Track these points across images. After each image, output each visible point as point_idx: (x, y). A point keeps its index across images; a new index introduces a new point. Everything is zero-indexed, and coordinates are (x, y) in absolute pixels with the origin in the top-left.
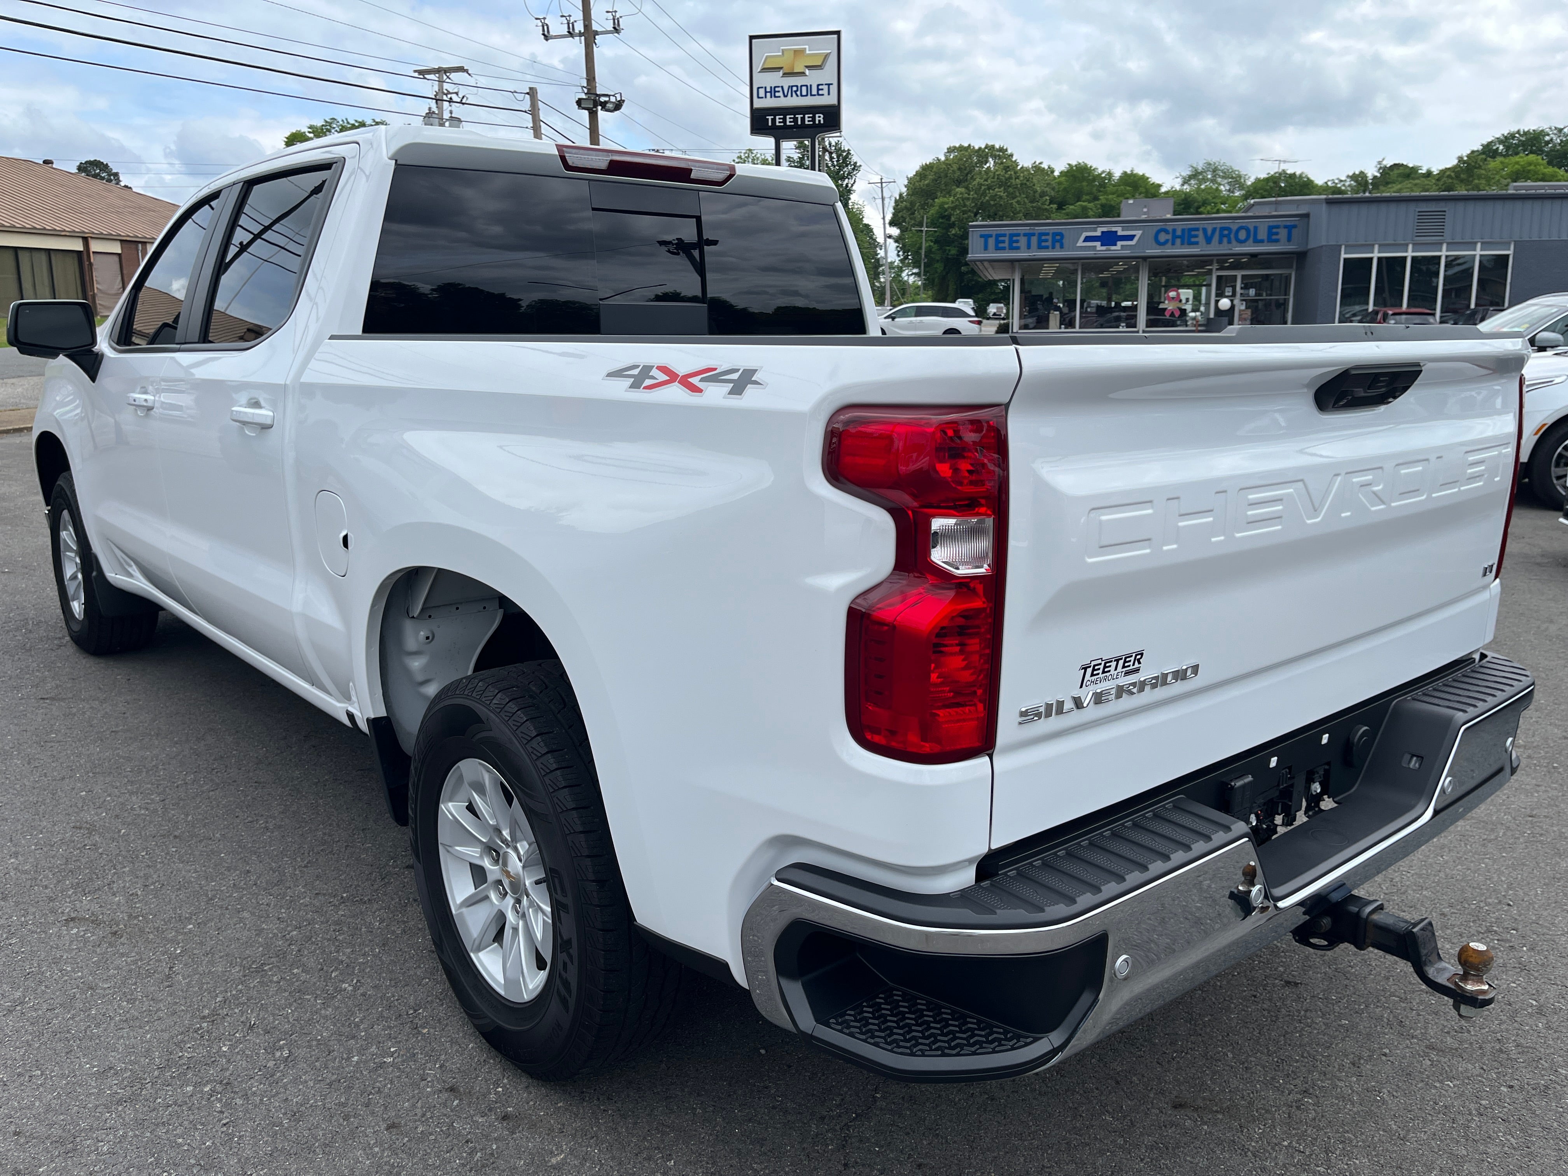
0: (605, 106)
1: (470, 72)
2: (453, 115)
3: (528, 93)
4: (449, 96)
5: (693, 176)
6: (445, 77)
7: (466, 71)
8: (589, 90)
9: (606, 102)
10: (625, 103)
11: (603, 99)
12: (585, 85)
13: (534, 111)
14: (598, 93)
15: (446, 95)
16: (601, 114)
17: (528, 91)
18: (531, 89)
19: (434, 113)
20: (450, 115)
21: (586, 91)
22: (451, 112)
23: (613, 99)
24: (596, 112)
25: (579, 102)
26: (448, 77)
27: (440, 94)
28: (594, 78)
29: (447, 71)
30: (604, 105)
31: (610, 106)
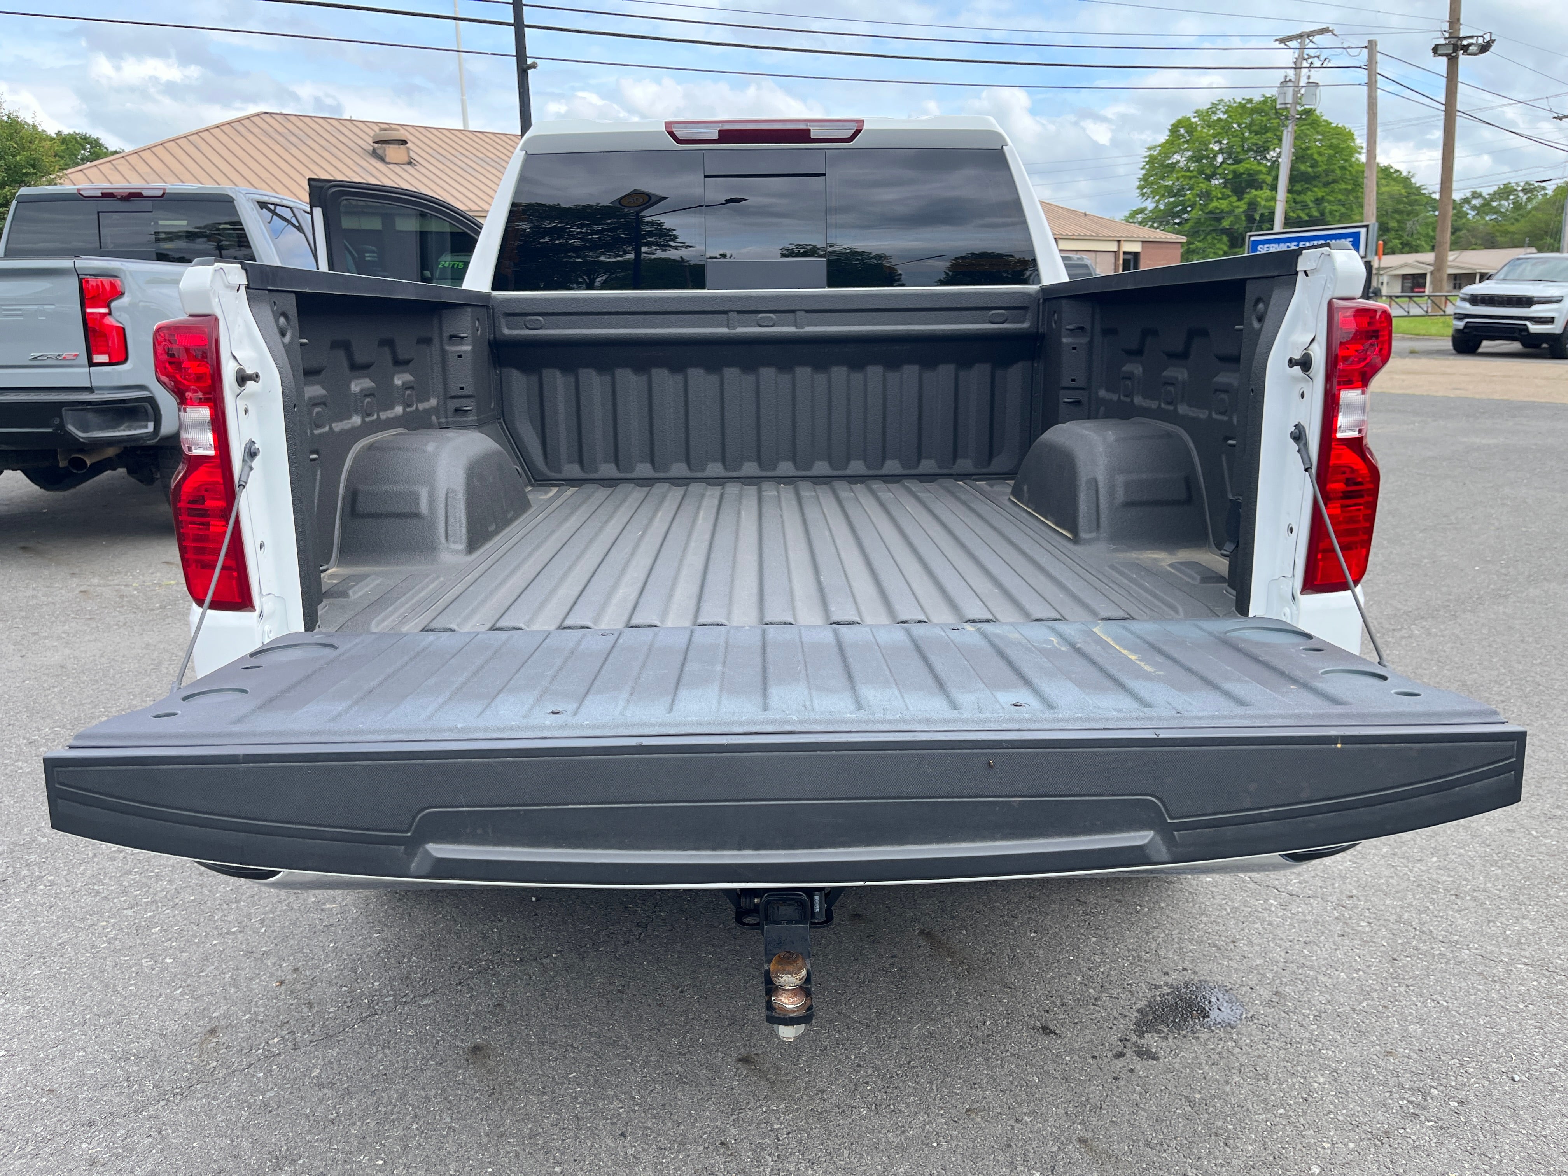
0: (1468, 49)
1: (1335, 32)
2: (1311, 81)
3: (1366, 47)
4: (1310, 61)
5: (813, 136)
6: (1307, 41)
7: (1332, 31)
8: (1450, 33)
9: (1469, 45)
10: (1496, 43)
11: (1465, 43)
12: (1447, 29)
13: (1370, 66)
14: (1461, 35)
15: (1306, 60)
16: (1463, 58)
17: (1366, 44)
18: (1369, 41)
19: (1290, 80)
20: (1307, 81)
21: (1447, 35)
22: (1309, 78)
23: (1480, 40)
24: (1457, 58)
25: (1436, 49)
26: (1311, 41)
27: (1300, 60)
28: (1458, 20)
29: (1310, 35)
30: (1465, 48)
31: (1472, 49)
